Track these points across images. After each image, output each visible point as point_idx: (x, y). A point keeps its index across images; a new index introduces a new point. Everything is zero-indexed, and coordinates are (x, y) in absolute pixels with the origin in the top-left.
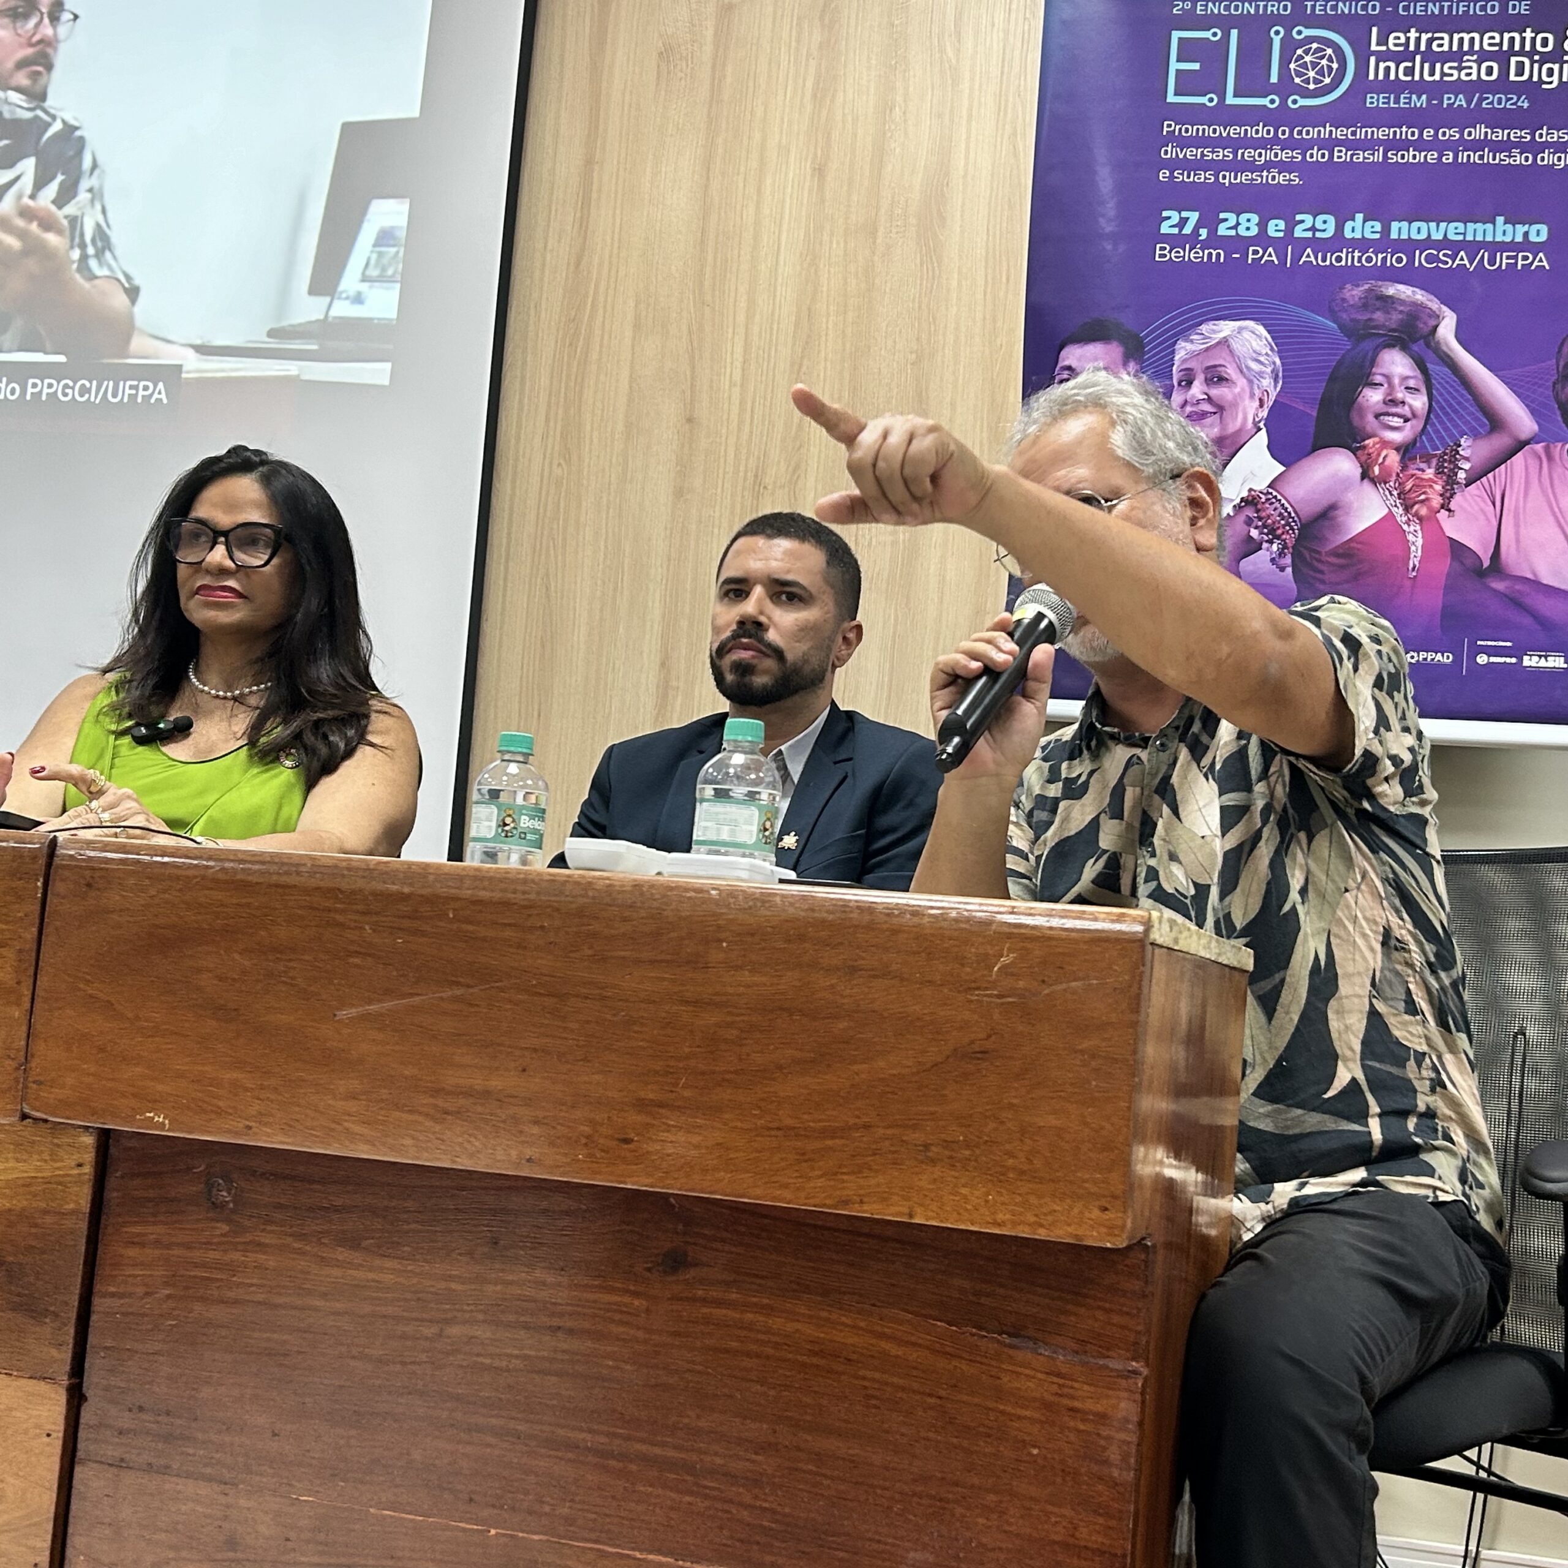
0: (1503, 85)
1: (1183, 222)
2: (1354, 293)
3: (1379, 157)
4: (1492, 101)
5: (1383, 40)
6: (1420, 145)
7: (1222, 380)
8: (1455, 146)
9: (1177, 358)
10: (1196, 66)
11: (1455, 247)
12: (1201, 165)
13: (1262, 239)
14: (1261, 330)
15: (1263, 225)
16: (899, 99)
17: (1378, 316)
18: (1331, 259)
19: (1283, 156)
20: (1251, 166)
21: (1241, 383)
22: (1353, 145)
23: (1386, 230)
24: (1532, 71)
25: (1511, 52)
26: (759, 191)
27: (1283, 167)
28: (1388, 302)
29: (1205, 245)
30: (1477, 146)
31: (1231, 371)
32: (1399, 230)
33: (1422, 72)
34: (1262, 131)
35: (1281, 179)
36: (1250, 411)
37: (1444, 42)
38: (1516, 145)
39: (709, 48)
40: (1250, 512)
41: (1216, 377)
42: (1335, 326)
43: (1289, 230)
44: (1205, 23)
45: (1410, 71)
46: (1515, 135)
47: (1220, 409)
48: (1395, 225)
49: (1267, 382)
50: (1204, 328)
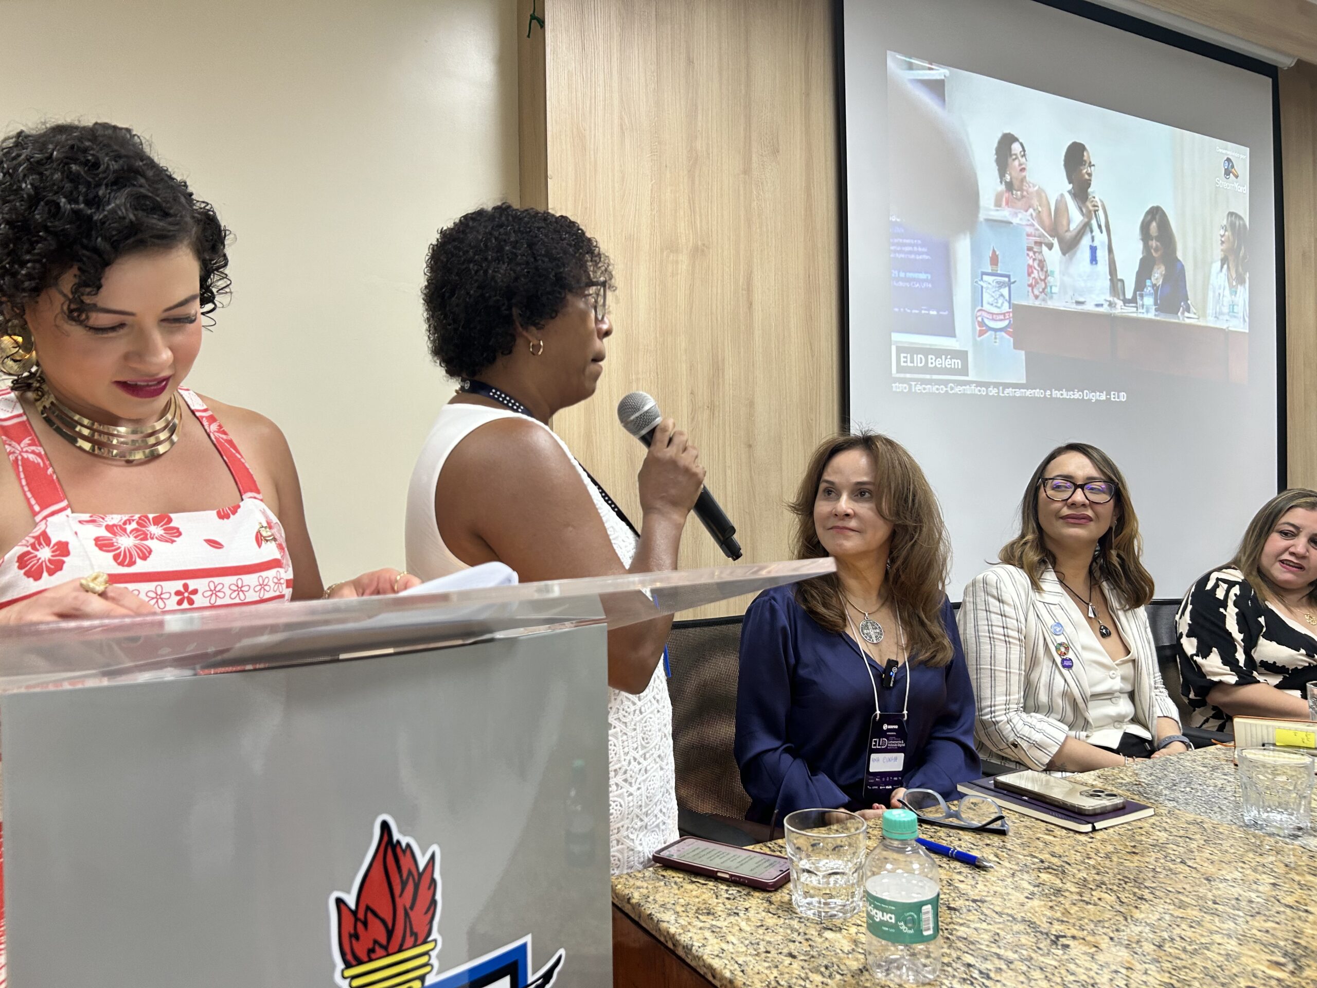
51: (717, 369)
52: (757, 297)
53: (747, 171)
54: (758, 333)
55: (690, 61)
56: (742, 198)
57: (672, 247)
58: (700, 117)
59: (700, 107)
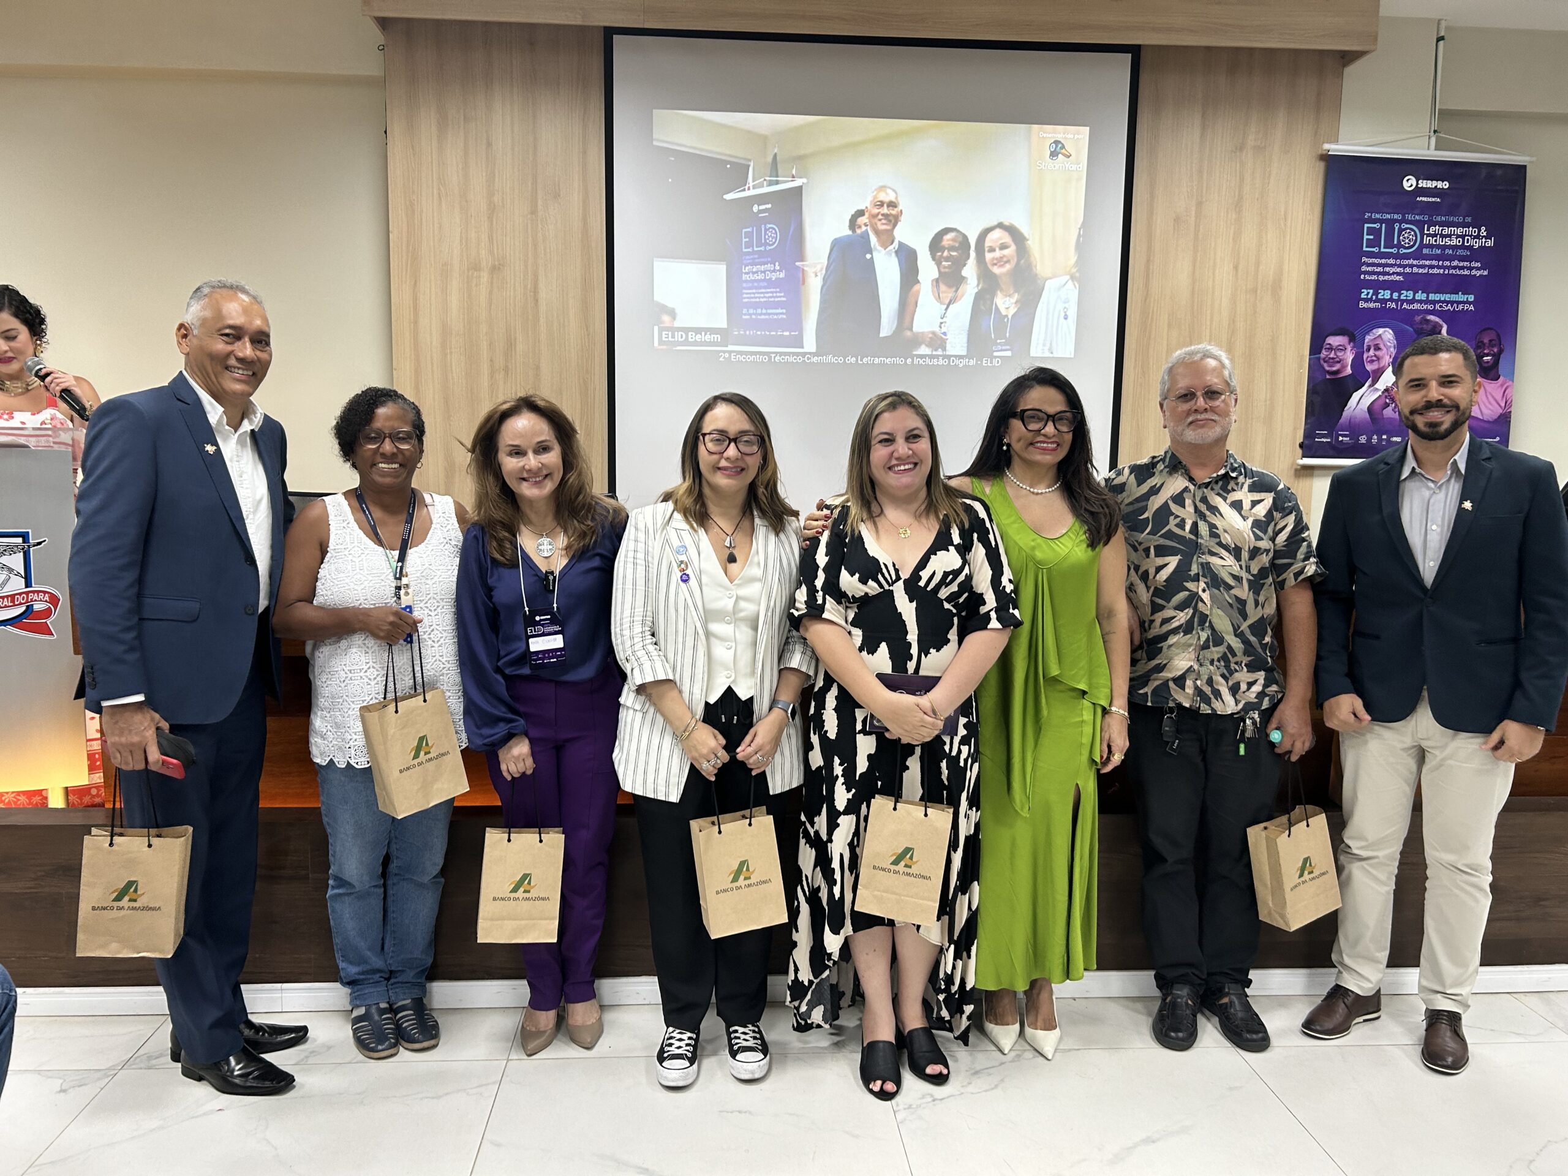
0: (1463, 247)
1: (1368, 293)
2: (1418, 318)
3: (1426, 271)
4: (1460, 252)
5: (1428, 230)
6: (1438, 267)
7: (1379, 349)
8: (1449, 268)
9: (1366, 341)
10: (1372, 237)
11: (1447, 302)
12: (1374, 273)
13: (1391, 300)
14: (1391, 331)
15: (1391, 295)
16: (1264, 242)
17: (1425, 326)
18: (1411, 306)
19: (1398, 270)
20: (1388, 274)
21: (1385, 349)
22: (1418, 267)
23: (1428, 297)
24: (1472, 242)
25: (1466, 235)
26: (1214, 274)
27: (1398, 274)
28: (1428, 321)
29: (1375, 302)
30: (1455, 268)
31: (1381, 346)
32: (1432, 297)
33: (1440, 242)
34: (1391, 261)
35: (1398, 278)
36: (1387, 360)
37: (1446, 231)
38: (1466, 267)
39: (1193, 218)
40: (1386, 394)
41: (1377, 348)
42: (1411, 329)
43: (1399, 296)
44: (1375, 221)
45: (1436, 241)
46: (1466, 264)
47: (1378, 359)
48: (1430, 295)
49: (1392, 349)
50: (1374, 331)
51: (510, 344)
52: (542, 295)
53: (534, 212)
54: (542, 320)
55: (489, 144)
56: (529, 231)
57: (476, 267)
58: (497, 180)
59: (497, 174)
